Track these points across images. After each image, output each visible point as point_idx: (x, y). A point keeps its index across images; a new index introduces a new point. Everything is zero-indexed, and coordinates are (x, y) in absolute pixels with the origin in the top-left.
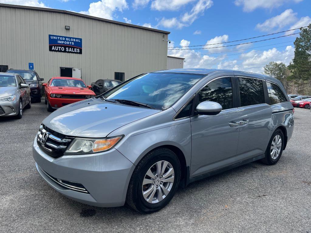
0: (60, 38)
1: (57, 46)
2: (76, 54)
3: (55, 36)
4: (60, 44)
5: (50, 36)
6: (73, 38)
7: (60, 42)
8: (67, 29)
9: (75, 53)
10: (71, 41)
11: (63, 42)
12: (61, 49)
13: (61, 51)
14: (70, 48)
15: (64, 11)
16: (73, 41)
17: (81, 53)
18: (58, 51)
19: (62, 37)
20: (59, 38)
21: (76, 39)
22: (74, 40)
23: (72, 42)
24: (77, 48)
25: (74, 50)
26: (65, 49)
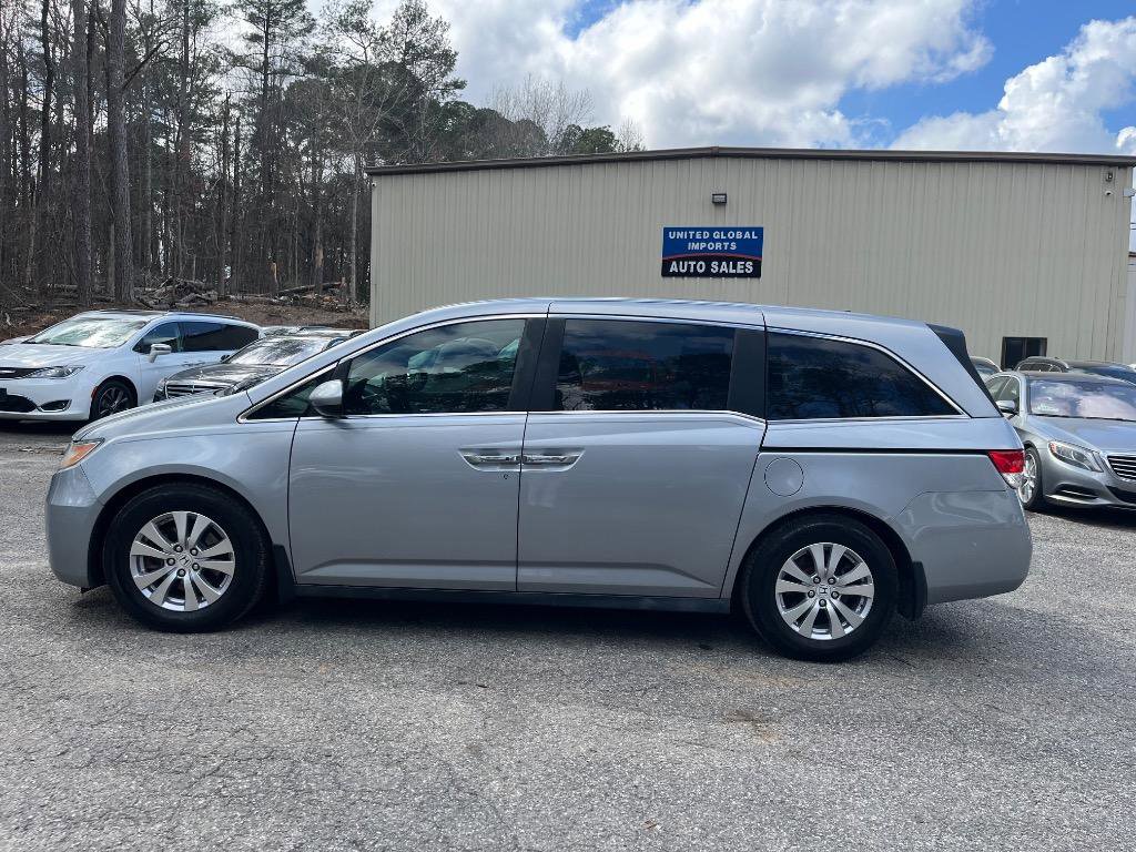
0: (694, 235)
1: (684, 260)
2: (742, 281)
3: (683, 230)
4: (695, 251)
5: (667, 231)
6: (735, 230)
7: (696, 246)
8: (720, 203)
9: (739, 276)
10: (728, 240)
11: (703, 245)
12: (695, 266)
13: (696, 274)
14: (724, 263)
15: (711, 148)
16: (735, 240)
17: (756, 274)
18: (687, 274)
19: (702, 229)
20: (691, 233)
21: (743, 230)
22: (739, 235)
23: (730, 241)
24: (746, 260)
25: (735, 267)
26: (709, 267)
